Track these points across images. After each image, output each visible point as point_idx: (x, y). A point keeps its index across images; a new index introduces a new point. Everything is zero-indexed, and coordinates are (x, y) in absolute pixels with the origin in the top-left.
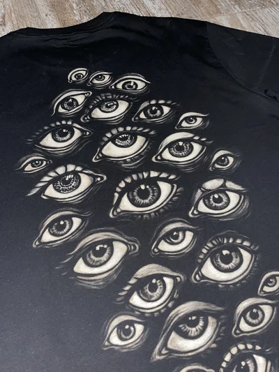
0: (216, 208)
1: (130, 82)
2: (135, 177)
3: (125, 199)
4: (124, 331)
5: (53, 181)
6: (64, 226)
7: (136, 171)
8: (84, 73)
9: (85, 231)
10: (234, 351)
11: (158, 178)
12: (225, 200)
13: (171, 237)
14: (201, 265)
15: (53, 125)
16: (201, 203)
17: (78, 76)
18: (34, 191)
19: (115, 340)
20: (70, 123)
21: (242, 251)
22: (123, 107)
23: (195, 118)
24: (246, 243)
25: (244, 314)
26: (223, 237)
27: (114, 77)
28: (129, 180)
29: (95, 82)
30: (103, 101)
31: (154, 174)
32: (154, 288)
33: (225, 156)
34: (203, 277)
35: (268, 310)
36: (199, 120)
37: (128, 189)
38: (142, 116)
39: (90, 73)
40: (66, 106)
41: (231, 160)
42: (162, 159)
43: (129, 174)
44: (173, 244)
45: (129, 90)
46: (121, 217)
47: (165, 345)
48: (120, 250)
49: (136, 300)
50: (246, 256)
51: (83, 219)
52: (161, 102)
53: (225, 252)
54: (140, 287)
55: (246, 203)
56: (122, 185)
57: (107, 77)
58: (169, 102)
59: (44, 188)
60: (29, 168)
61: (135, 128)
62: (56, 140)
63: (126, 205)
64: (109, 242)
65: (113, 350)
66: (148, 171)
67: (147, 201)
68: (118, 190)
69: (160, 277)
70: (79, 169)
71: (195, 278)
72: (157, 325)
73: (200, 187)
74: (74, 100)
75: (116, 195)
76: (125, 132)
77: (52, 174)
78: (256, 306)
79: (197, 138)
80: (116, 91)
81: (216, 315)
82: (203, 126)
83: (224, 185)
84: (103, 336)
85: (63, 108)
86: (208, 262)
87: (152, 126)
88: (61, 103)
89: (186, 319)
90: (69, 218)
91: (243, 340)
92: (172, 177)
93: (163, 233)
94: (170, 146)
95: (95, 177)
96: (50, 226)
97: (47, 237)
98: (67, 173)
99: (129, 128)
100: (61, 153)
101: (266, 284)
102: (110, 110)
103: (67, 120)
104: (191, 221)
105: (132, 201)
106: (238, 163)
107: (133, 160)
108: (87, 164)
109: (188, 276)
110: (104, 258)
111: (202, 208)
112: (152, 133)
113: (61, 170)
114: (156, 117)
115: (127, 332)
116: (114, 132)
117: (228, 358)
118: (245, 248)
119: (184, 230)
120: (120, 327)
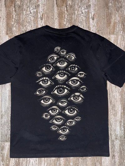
0: (75, 100)
1: (71, 56)
2: (60, 86)
3: (56, 90)
4: (46, 116)
5: (42, 80)
6: (42, 92)
7: (61, 84)
8: (59, 49)
9: (45, 94)
10: (64, 127)
11: (65, 88)
12: (78, 98)
13: (62, 102)
14: (65, 110)
15: (46, 64)
16: (72, 97)
17: (57, 50)
18: (38, 81)
19: (44, 116)
20: (50, 65)
21: (75, 111)
22: (66, 64)
23: (82, 74)
24: (77, 110)
25: (69, 122)
26: (73, 106)
27: (67, 53)
28: (59, 86)
29: (61, 53)
30: (61, 61)
31: (65, 87)
32: (54, 111)
33: (84, 88)
34: (65, 112)
35: (74, 123)
36: (83, 75)
37: (58, 88)
38: (69, 69)
39: (61, 49)
40: (51, 59)
41: (85, 89)
42: (69, 83)
43: (59, 85)
44: (62, 104)
45: (69, 59)
46: (53, 94)
47: (52, 121)
48: (51, 101)
49: (50, 111)
50: (76, 112)
51: (46, 92)
52: (76, 66)
53: (72, 110)
54: (52, 110)
55: (82, 101)
56: (57, 87)
57: (65, 52)
58: (78, 67)
59: (40, 81)
60: (38, 75)
61: (66, 72)
62: (46, 69)
63: (56, 92)
64: (49, 99)
65: (43, 118)
66: (64, 85)
67: (61, 93)
68: (55, 88)
69: (56, 109)
70: (49, 79)
71: (63, 112)
72: (52, 117)
73: (74, 93)
74: (54, 58)
75: (55, 89)
76: (63, 73)
77: (42, 78)
78: (72, 122)
79: (80, 80)
80: (66, 58)
81: (64, 120)
82: (83, 77)
83: (80, 95)
84: (42, 115)
85: (50, 60)
86: (67, 110)
87: (70, 73)
88: (50, 58)
89: (58, 118)
90: (43, 90)
91: (66, 126)
92: (69, 89)
93: (61, 101)
94: (72, 80)
95: (51, 83)
96: (39, 91)
97: (38, 93)
98: (46, 79)
99: (64, 72)
100: (46, 74)
101: (76, 118)
102: (62, 64)
103: (50, 64)
104: (68, 101)
105: (57, 92)
106: (86, 91)
107: (62, 81)
108: (51, 79)
109: (62, 111)
110: (47, 102)
111: (72, 99)
112: (69, 75)
113: (45, 78)
114: (72, 71)
115: (47, 116)
116: (60, 71)
117: (62, 127)
118: (76, 110)
119: (65, 102)
120: (46, 115)
